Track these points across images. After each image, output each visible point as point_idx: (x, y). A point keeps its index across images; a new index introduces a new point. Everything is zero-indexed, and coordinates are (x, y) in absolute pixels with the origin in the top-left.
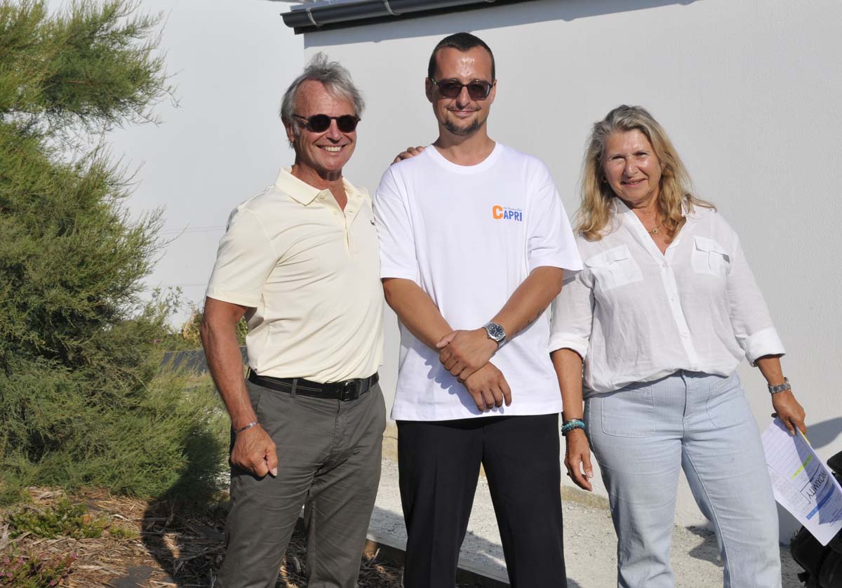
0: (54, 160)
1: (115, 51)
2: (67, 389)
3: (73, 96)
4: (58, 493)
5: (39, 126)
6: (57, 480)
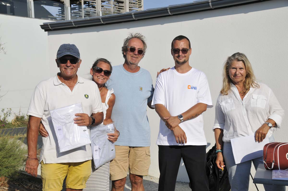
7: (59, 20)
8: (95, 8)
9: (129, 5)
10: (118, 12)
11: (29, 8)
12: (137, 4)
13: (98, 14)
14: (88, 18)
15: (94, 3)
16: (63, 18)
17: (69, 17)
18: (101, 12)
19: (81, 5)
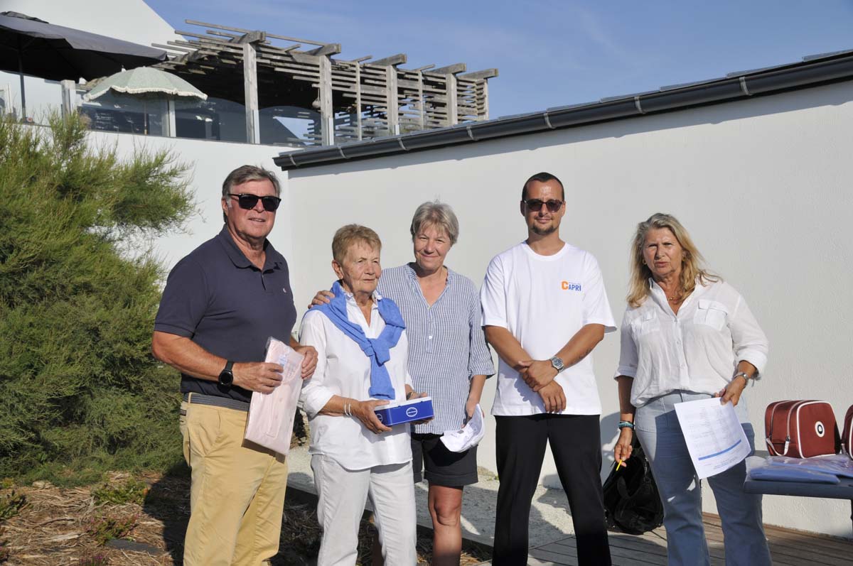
0: (122, 257)
1: (163, 186)
2: (132, 408)
3: (135, 215)
4: (127, 475)
5: (113, 234)
6: (127, 466)
7: (309, 146)
8: (386, 118)
9: (458, 110)
10: (435, 125)
11: (250, 123)
12: (474, 107)
13: (391, 131)
14: (369, 140)
15: (382, 107)
16: (318, 142)
17: (330, 139)
18: (397, 127)
19: (356, 112)
